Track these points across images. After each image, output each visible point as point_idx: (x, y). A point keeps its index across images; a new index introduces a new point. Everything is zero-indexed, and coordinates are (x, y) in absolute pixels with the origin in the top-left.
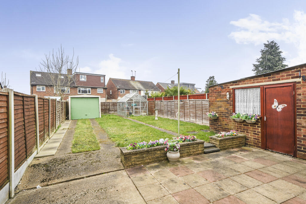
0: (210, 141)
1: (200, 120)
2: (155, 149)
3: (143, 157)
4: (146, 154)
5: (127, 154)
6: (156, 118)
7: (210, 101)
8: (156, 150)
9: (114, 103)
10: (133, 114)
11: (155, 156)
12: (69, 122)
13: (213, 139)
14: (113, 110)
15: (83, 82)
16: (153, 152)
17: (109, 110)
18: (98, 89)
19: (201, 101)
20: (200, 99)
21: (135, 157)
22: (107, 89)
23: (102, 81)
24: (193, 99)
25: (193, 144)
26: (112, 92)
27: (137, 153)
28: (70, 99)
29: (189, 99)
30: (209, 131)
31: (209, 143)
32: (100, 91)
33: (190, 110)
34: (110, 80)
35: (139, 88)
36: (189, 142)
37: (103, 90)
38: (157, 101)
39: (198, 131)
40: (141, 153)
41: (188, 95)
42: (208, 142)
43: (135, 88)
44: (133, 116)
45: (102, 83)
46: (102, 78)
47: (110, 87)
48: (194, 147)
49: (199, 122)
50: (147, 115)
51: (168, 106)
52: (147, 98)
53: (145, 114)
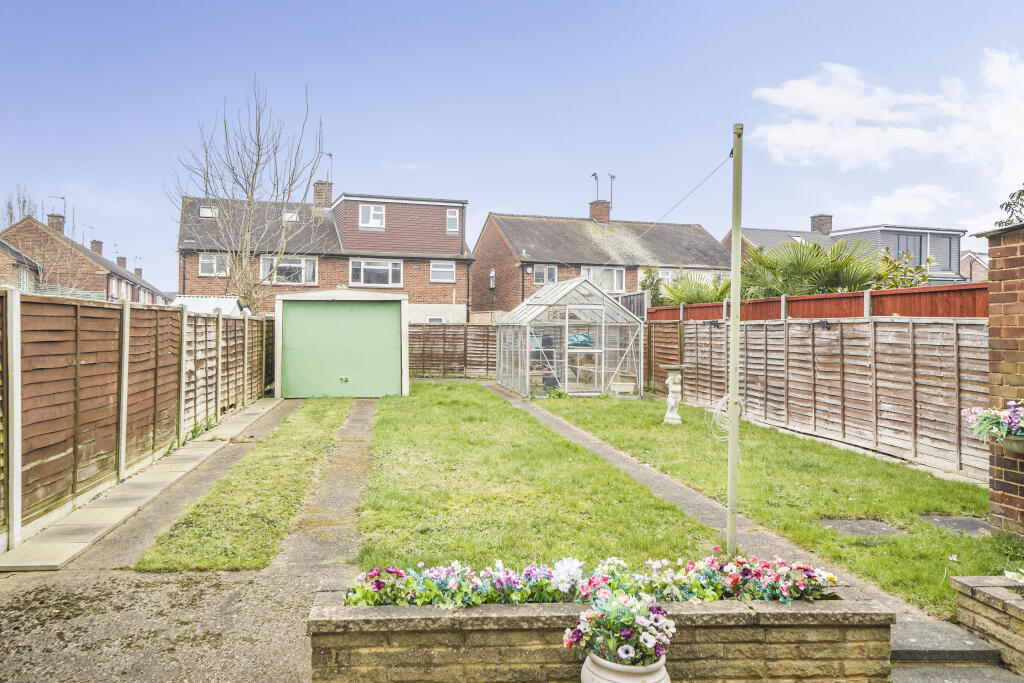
0: (964, 613)
1: (945, 446)
2: (511, 621)
3: (429, 664)
4: (447, 646)
5: (324, 630)
6: (673, 417)
7: (994, 332)
8: (511, 628)
9: (487, 327)
10: (565, 387)
11: (505, 668)
12: (265, 407)
13: (986, 605)
14: (480, 364)
15: (373, 235)
16: (493, 639)
17: (464, 360)
18: (432, 263)
19: (952, 331)
20: (949, 315)
21: (378, 655)
22: (473, 266)
23: (452, 229)
24: (896, 318)
25: (798, 623)
26: (497, 279)
27: (392, 632)
28: (279, 306)
29: (873, 313)
30: (988, 534)
31: (954, 620)
32: (444, 272)
33: (880, 384)
34: (492, 223)
35: (632, 258)
36: (769, 608)
37: (454, 269)
38: (691, 321)
39: (901, 523)
40: (415, 632)
41: (867, 294)
42: (948, 614)
43: (609, 258)
44: (560, 395)
45: (452, 238)
46: (452, 215)
47: (491, 255)
48: (800, 642)
49: (938, 461)
50: (636, 393)
51: (751, 354)
52: (647, 305)
53: (629, 387)
